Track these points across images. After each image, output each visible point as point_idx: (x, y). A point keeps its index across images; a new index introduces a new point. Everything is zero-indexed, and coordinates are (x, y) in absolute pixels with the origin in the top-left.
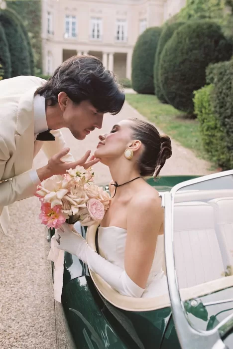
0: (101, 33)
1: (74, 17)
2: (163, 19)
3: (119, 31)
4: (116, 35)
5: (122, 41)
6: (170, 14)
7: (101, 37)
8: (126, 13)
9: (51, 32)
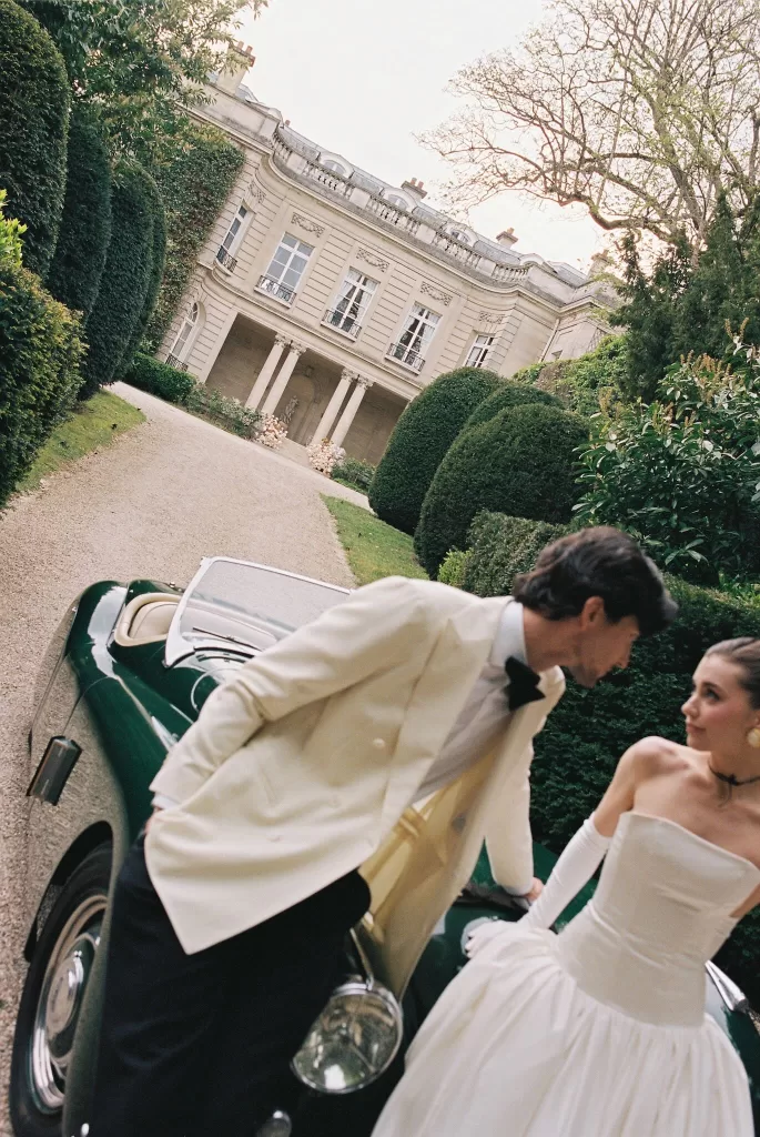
1: (307, 248)
2: (536, 357)
3: (411, 336)
4: (397, 341)
5: (406, 365)
6: (557, 354)
7: (354, 329)
8: (446, 300)
9: (227, 259)
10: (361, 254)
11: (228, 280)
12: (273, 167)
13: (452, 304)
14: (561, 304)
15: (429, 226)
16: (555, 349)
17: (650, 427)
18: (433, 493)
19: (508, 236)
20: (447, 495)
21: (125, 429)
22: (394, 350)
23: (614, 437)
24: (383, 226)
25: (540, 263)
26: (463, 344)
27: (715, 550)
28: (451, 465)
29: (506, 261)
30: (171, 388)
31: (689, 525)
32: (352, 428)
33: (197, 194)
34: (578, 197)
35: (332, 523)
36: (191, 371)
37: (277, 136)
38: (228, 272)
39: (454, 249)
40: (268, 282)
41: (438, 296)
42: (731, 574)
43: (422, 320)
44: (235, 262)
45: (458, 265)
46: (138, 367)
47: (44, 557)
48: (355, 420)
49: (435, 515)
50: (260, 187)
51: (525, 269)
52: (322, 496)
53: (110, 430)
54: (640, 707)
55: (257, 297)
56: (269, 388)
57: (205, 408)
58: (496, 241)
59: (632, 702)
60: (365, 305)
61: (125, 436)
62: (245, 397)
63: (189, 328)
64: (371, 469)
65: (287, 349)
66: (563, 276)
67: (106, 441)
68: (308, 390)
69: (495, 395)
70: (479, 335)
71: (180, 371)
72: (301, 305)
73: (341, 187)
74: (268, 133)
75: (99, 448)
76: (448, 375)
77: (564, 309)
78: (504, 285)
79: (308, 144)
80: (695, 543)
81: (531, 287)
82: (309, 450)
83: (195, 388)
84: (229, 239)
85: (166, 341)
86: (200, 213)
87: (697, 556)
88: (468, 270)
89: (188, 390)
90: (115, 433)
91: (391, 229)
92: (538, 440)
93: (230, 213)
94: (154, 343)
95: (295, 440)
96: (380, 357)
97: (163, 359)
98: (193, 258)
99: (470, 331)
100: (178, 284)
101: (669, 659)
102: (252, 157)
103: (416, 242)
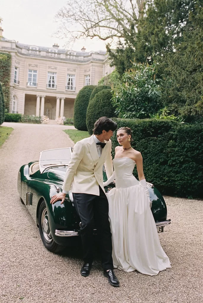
0: (55, 84)
1: (35, 71)
2: (102, 76)
3: (70, 83)
4: (67, 85)
5: (71, 90)
6: (107, 73)
7: (55, 86)
8: (75, 70)
9: (17, 82)
10: (49, 67)
11: (19, 87)
12: (19, 55)
13: (77, 71)
14: (103, 60)
15: (63, 54)
16: (106, 72)
17: (123, 89)
18: (87, 120)
19: (83, 49)
20: (91, 119)
21: (10, 133)
22: (67, 88)
23: (117, 94)
24: (52, 58)
25: (94, 53)
26: (83, 80)
27: (147, 110)
28: (89, 112)
29: (85, 55)
30: (16, 119)
31: (140, 106)
32: (65, 111)
33: (3, 69)
34: (95, 35)
35: (68, 136)
36: (19, 113)
37: (17, 46)
38: (18, 85)
39: (71, 57)
40: (29, 83)
41: (72, 70)
42: (152, 113)
43: (71, 78)
44: (19, 82)
45: (74, 61)
46: (6, 117)
47: (6, 168)
48: (64, 108)
49: (90, 125)
50: (18, 61)
51: (91, 55)
52: (63, 130)
53: (7, 135)
54: (140, 148)
55: (28, 88)
56: (40, 109)
57: (26, 120)
58: (81, 51)
59: (138, 148)
60: (55, 80)
61: (11, 135)
62: (35, 114)
63: (14, 102)
64: (72, 119)
65: (41, 98)
66: (101, 53)
67: (7, 138)
68: (50, 106)
69: (93, 91)
70: (86, 76)
71: (16, 114)
72: (40, 86)
73: (38, 53)
74: (14, 47)
75: (6, 140)
76: (81, 90)
77: (104, 61)
78: (87, 61)
79: (25, 45)
80: (142, 110)
81: (94, 59)
82: (56, 120)
83: (22, 116)
84: (15, 77)
85: (10, 108)
86: (6, 73)
87: (143, 112)
88: (77, 61)
89: (20, 118)
90: (8, 136)
91: (54, 58)
92: (106, 98)
93: (13, 70)
94: (8, 110)
95: (52, 119)
96: (64, 91)
97: (11, 113)
98: (8, 85)
99: (84, 76)
100: (7, 93)
101: (142, 137)
102: (12, 54)
103: (61, 59)
